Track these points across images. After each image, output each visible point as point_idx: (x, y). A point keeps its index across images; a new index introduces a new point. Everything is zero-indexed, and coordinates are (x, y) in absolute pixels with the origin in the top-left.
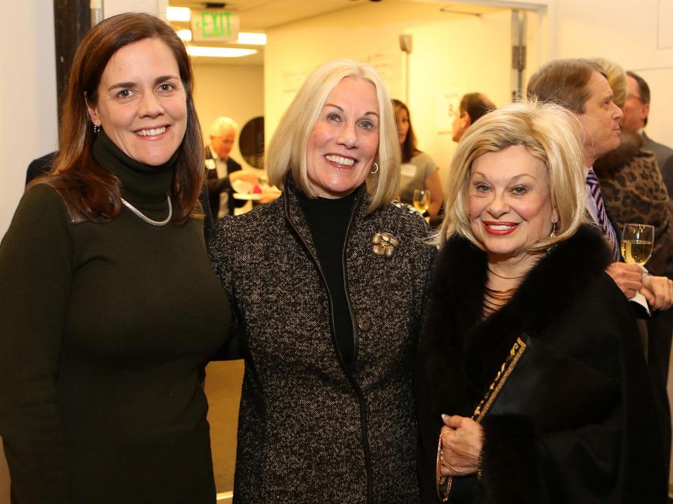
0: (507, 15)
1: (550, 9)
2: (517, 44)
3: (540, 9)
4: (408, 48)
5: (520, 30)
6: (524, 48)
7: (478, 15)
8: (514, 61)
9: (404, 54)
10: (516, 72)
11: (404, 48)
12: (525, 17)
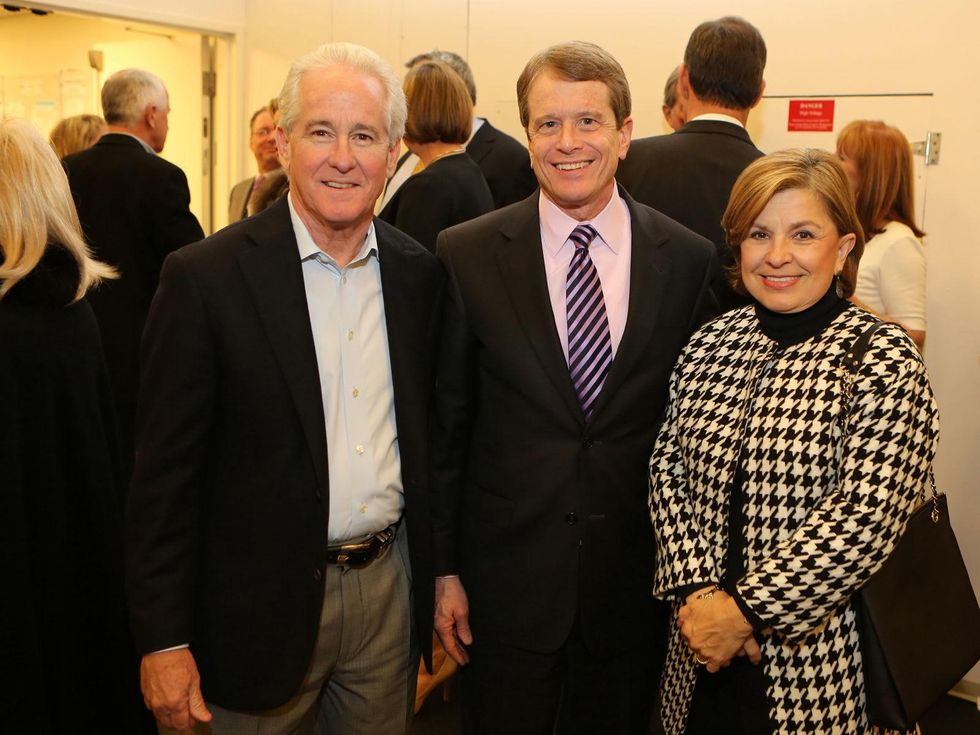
0: (197, 39)
1: (239, 38)
2: (207, 69)
3: (229, 36)
4: (99, 65)
5: (210, 56)
6: (214, 75)
7: (169, 37)
8: (204, 87)
9: (94, 71)
10: (207, 99)
11: (94, 65)
12: (216, 43)
